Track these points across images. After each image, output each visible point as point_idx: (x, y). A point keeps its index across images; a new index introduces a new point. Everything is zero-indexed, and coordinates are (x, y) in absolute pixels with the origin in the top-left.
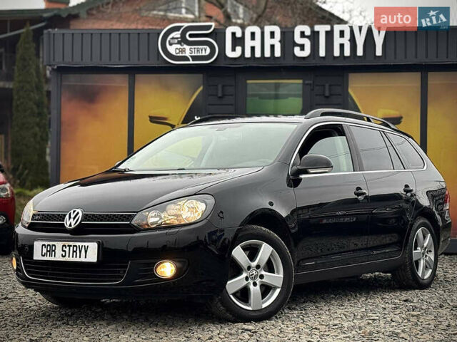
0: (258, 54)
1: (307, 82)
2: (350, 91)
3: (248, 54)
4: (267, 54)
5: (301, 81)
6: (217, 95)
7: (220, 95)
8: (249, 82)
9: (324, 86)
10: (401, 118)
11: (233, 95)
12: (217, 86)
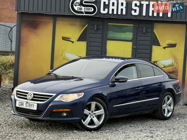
0: (115, 13)
1: (135, 26)
3: (110, 12)
4: (119, 13)
5: (132, 25)
6: (94, 29)
8: (109, 24)
9: (143, 28)
10: (176, 44)
11: (101, 30)
12: (94, 25)
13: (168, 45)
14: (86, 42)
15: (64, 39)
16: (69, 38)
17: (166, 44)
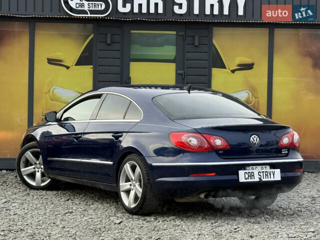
0: (144, 10)
1: (180, 33)
2: (214, 42)
3: (136, 10)
4: (152, 10)
5: (175, 33)
6: (106, 42)
7: (109, 42)
8: (132, 32)
9: (194, 37)
10: (253, 64)
11: (119, 43)
12: (106, 34)
13: (239, 65)
14: (92, 66)
15: (51, 61)
16: (61, 61)
17: (236, 65)
